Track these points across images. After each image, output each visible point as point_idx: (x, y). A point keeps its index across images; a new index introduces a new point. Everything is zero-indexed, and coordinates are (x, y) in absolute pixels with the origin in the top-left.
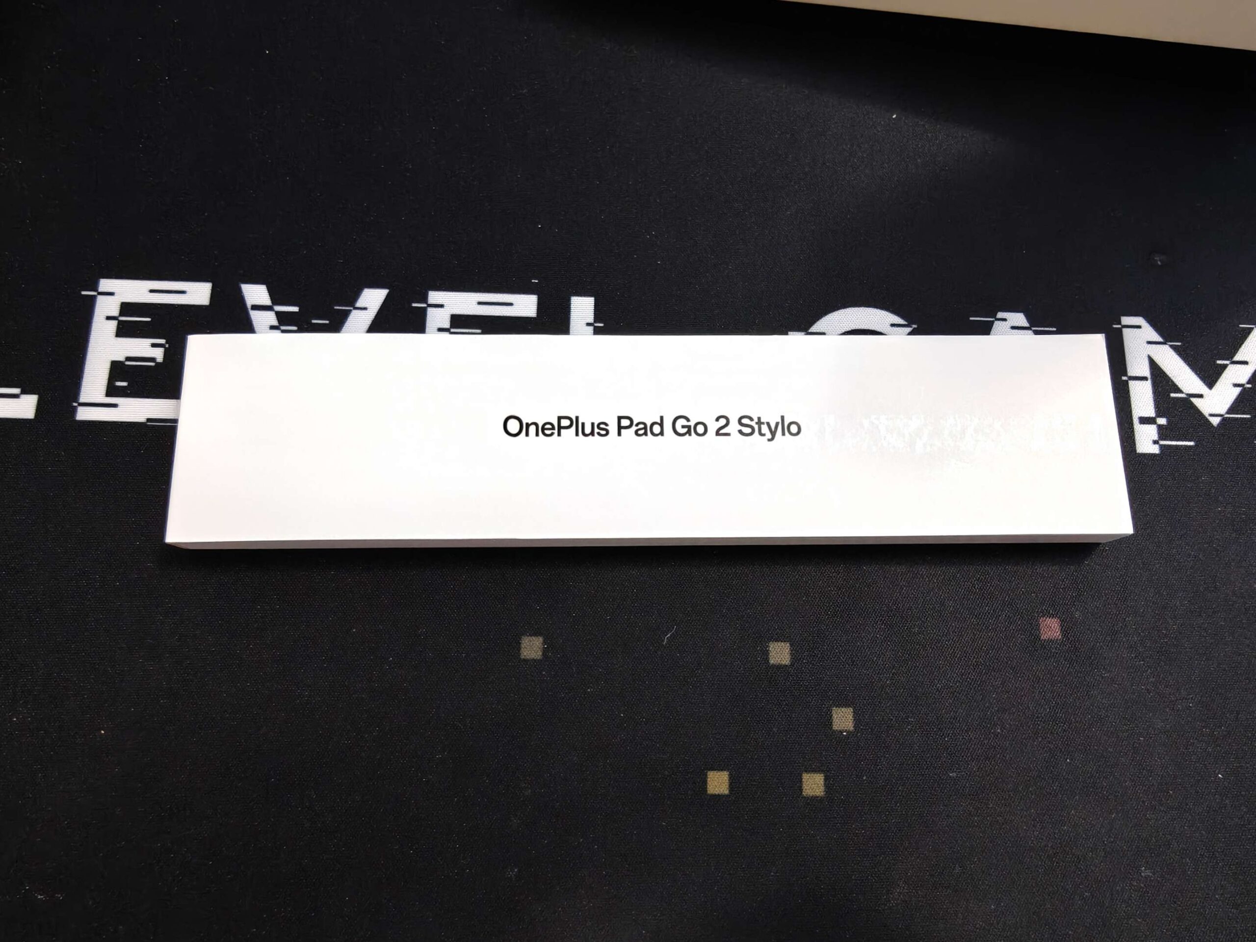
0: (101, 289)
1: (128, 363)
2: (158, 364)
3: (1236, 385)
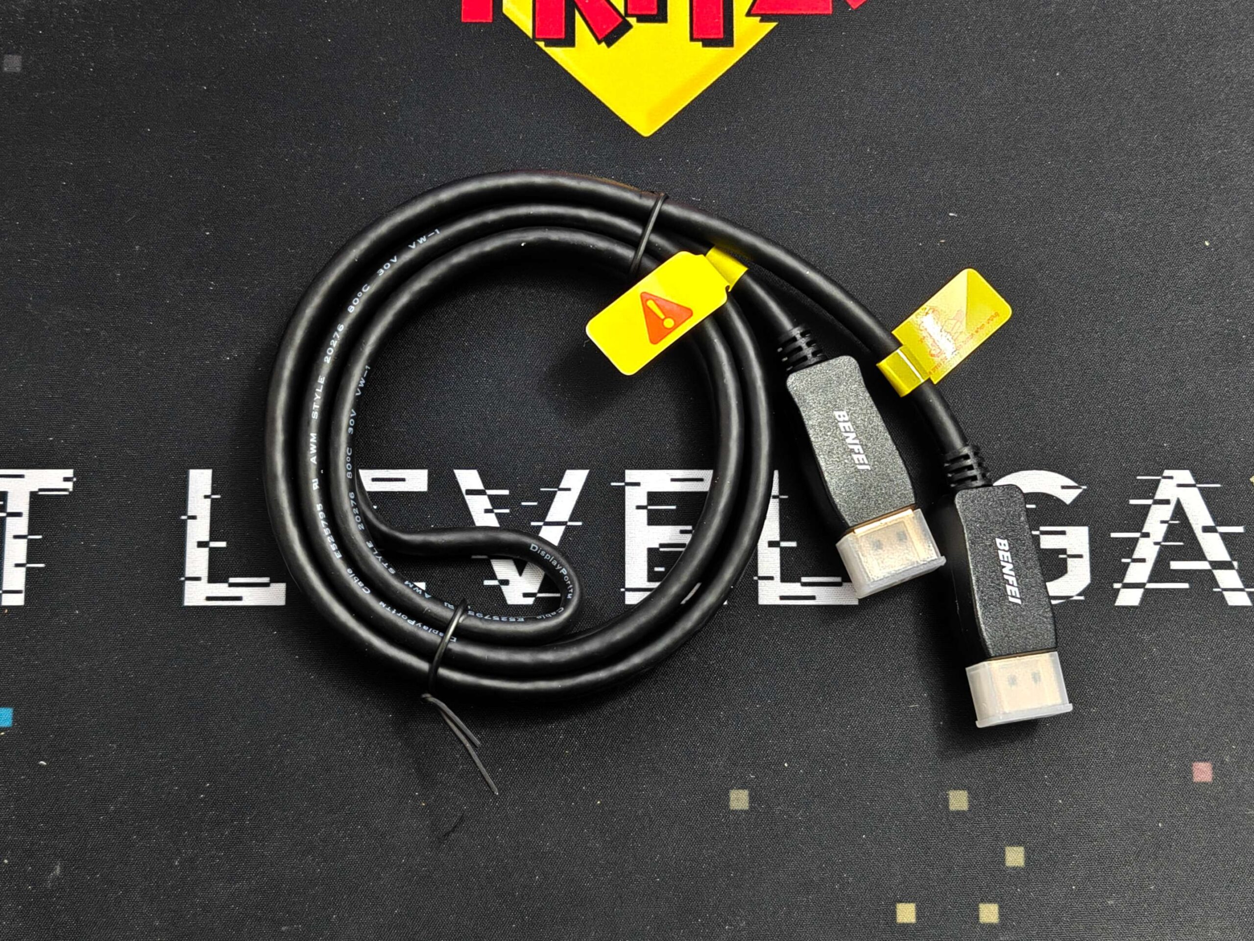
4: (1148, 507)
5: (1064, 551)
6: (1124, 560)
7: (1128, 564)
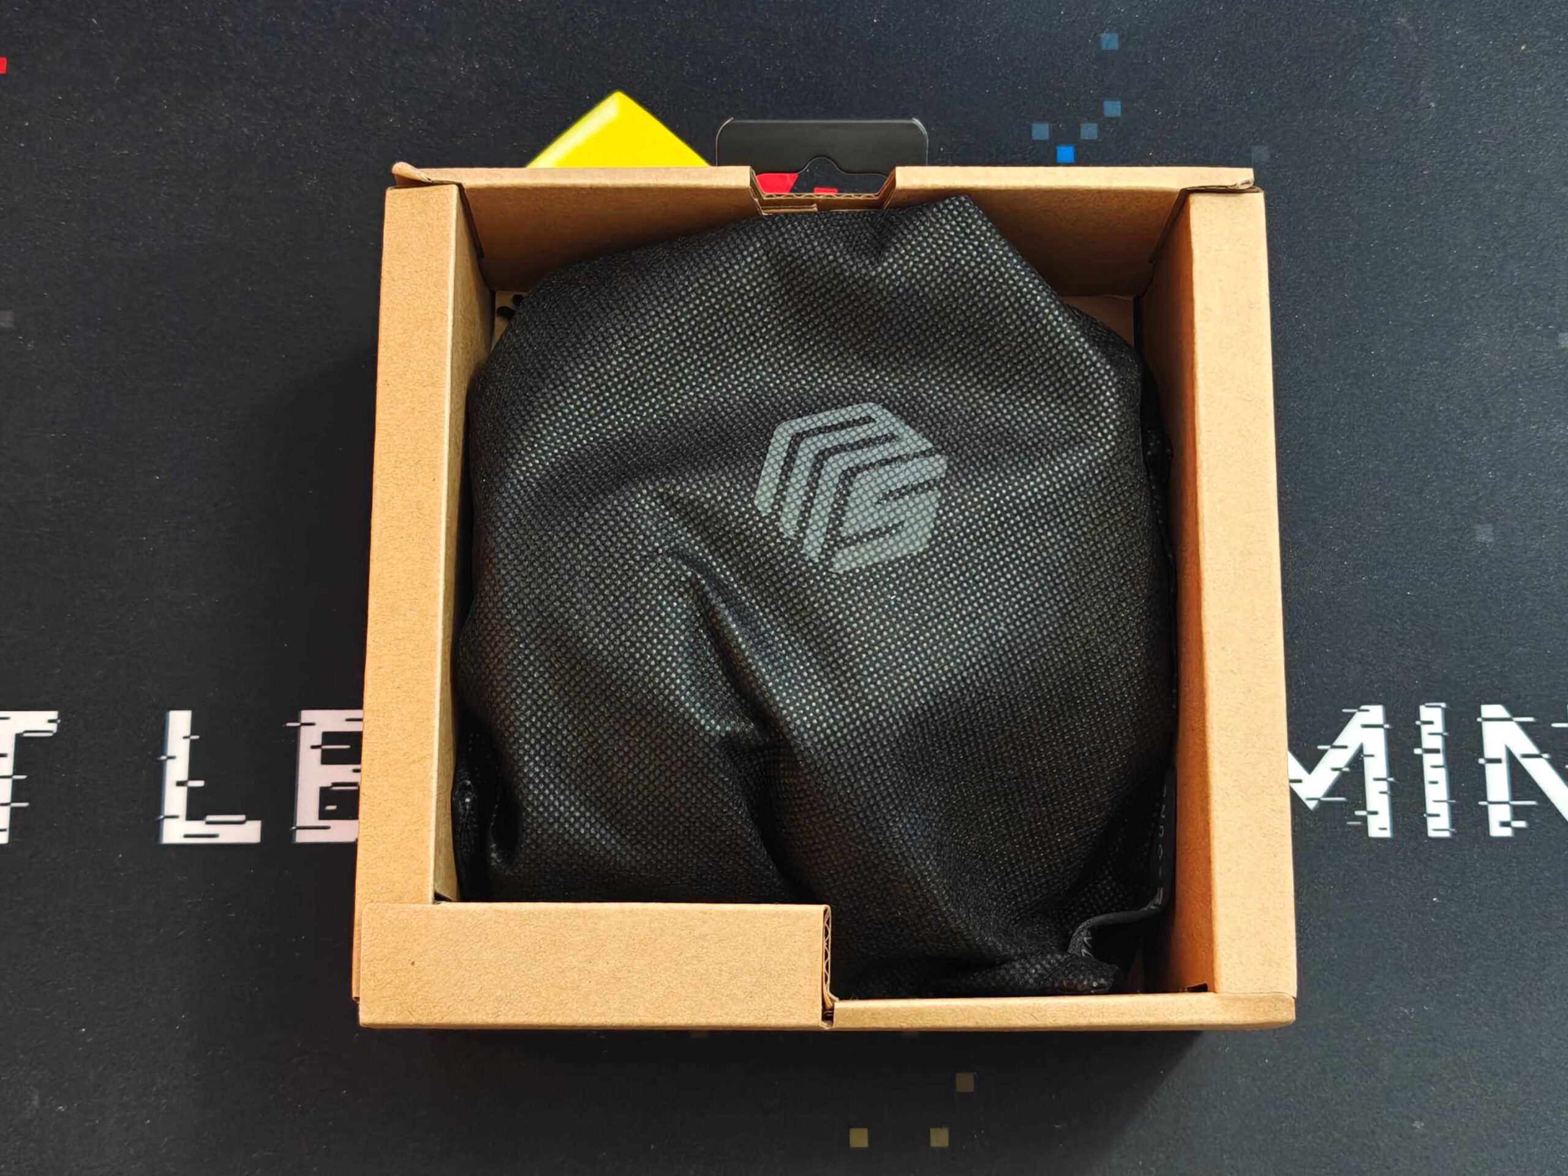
0: (303, 720)
1: (334, 788)
3: (1335, 769)
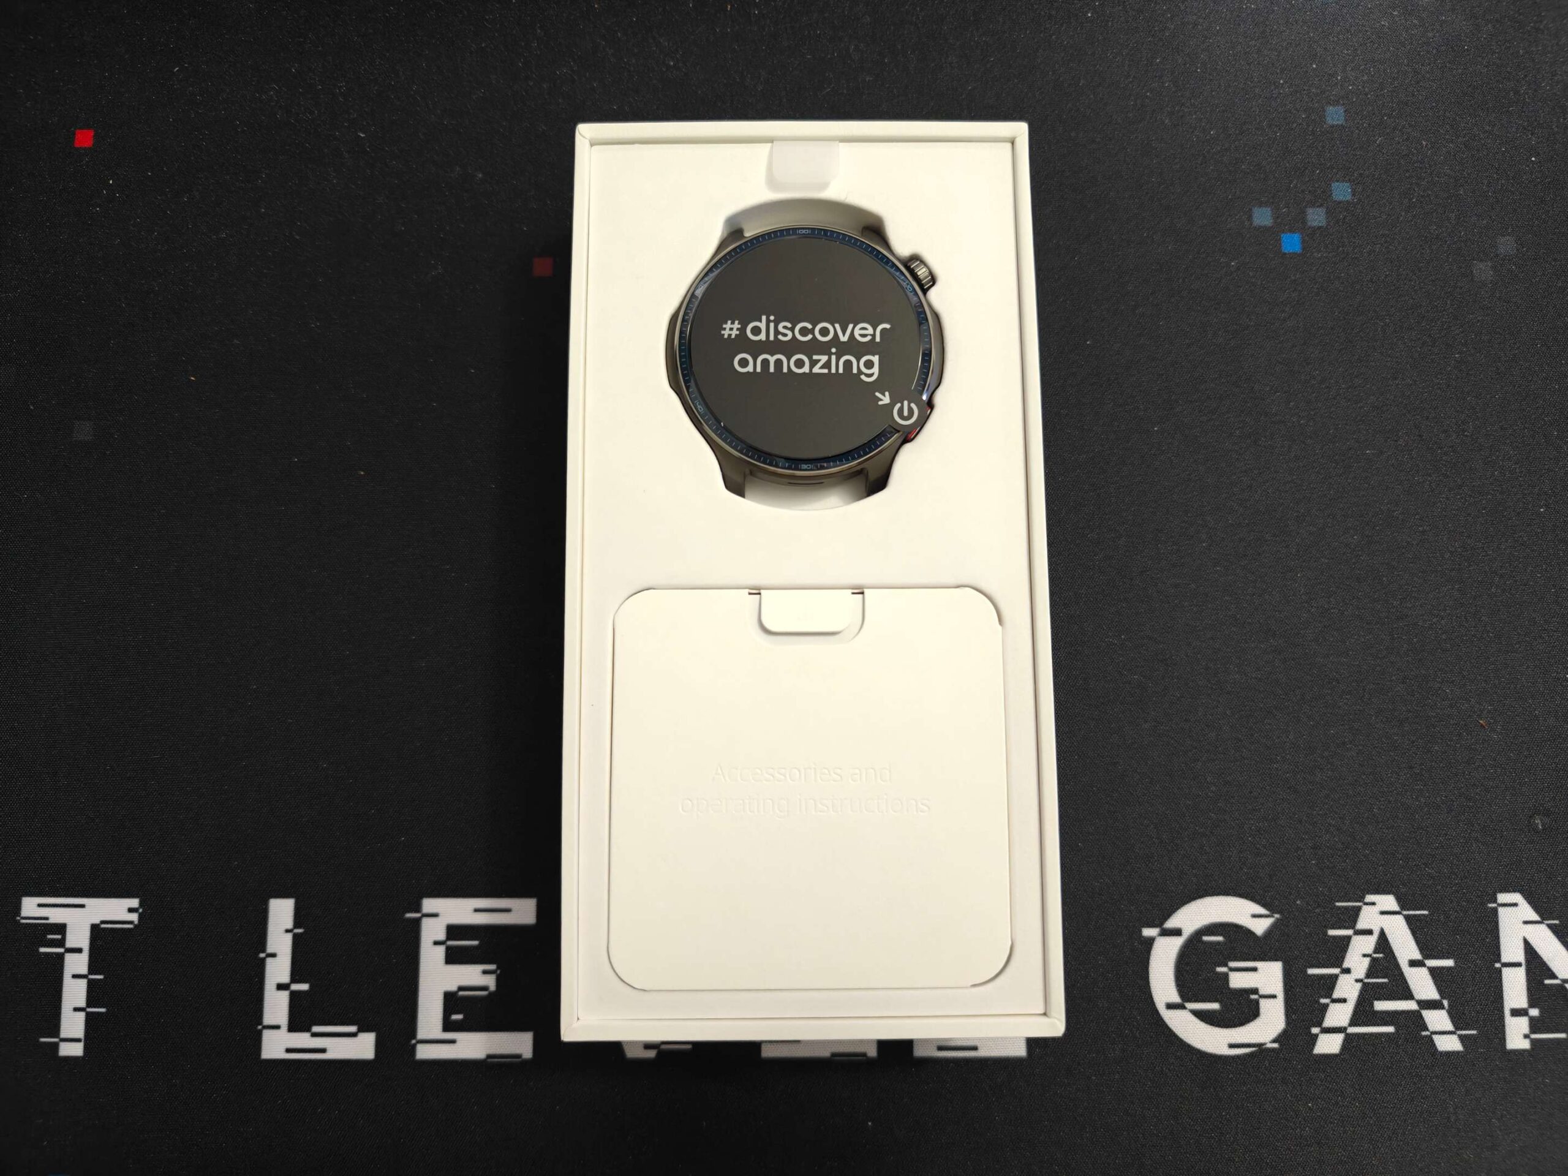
0: (425, 911)
1: (461, 993)
2: (491, 994)
4: (1348, 939)
5: (1255, 991)
6: (1323, 1001)
7: (1326, 1006)
